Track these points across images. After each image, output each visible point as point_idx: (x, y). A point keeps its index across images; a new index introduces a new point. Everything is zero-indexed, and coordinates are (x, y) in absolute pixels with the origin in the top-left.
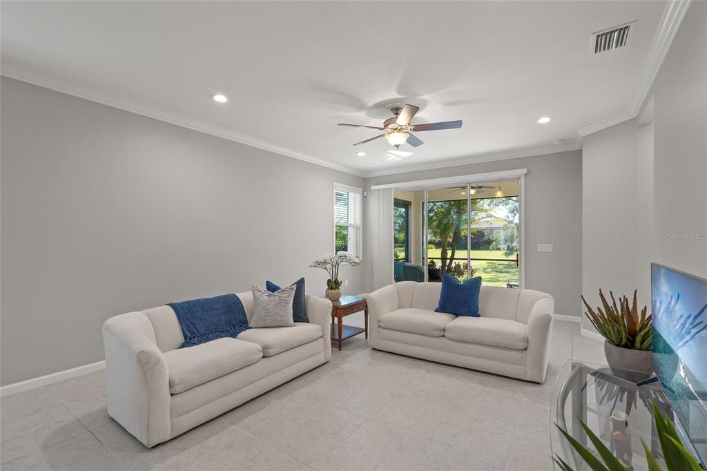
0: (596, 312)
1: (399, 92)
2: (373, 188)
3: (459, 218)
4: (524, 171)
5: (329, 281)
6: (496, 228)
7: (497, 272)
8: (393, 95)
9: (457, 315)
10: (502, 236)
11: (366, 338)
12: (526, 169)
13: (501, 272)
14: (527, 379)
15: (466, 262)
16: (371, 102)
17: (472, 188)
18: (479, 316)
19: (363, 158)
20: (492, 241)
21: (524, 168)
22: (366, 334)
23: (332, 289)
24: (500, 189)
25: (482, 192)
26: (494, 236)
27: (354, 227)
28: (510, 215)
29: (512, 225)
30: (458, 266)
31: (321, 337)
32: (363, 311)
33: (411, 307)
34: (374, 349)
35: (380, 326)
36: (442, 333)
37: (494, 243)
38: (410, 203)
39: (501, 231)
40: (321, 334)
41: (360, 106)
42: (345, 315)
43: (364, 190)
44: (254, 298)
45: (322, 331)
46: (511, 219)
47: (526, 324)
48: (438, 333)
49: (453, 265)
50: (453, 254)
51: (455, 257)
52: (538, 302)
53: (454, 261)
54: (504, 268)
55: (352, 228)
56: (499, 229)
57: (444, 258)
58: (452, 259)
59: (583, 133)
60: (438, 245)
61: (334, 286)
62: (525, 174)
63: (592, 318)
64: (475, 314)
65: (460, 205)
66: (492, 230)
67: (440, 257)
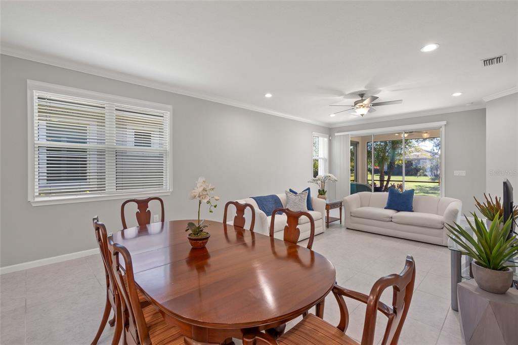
0: (482, 204)
1: (365, 88)
2: (336, 134)
3: (394, 153)
4: (445, 123)
5: (319, 191)
6: (423, 159)
7: (424, 192)
8: (362, 88)
9: (398, 211)
10: (428, 165)
11: (341, 223)
12: (445, 122)
13: (428, 193)
14: (443, 245)
15: (400, 183)
16: (347, 92)
17: (406, 133)
18: (413, 211)
19: (333, 118)
20: (420, 169)
21: (445, 120)
22: (341, 222)
23: (321, 195)
24: (427, 133)
25: (412, 134)
26: (421, 165)
27: (323, 159)
28: (435, 148)
29: (437, 156)
30: (393, 186)
31: (321, 219)
32: (339, 208)
33: (369, 206)
34: (347, 228)
35: (351, 216)
36: (391, 219)
37: (421, 171)
38: (358, 143)
39: (427, 161)
40: (321, 217)
41: (340, 93)
42: (330, 209)
43: (330, 136)
44: (287, 196)
45: (322, 215)
46: (436, 151)
47: (443, 216)
48: (388, 219)
49: (389, 185)
50: (389, 178)
51: (391, 180)
52: (451, 204)
53: (390, 182)
54: (431, 190)
55: (322, 160)
56: (426, 159)
57: (382, 181)
58: (388, 181)
59: (487, 99)
60: (376, 172)
61: (323, 193)
62: (445, 125)
63: (479, 208)
64: (411, 210)
65: (395, 144)
66: (419, 160)
67: (379, 179)
